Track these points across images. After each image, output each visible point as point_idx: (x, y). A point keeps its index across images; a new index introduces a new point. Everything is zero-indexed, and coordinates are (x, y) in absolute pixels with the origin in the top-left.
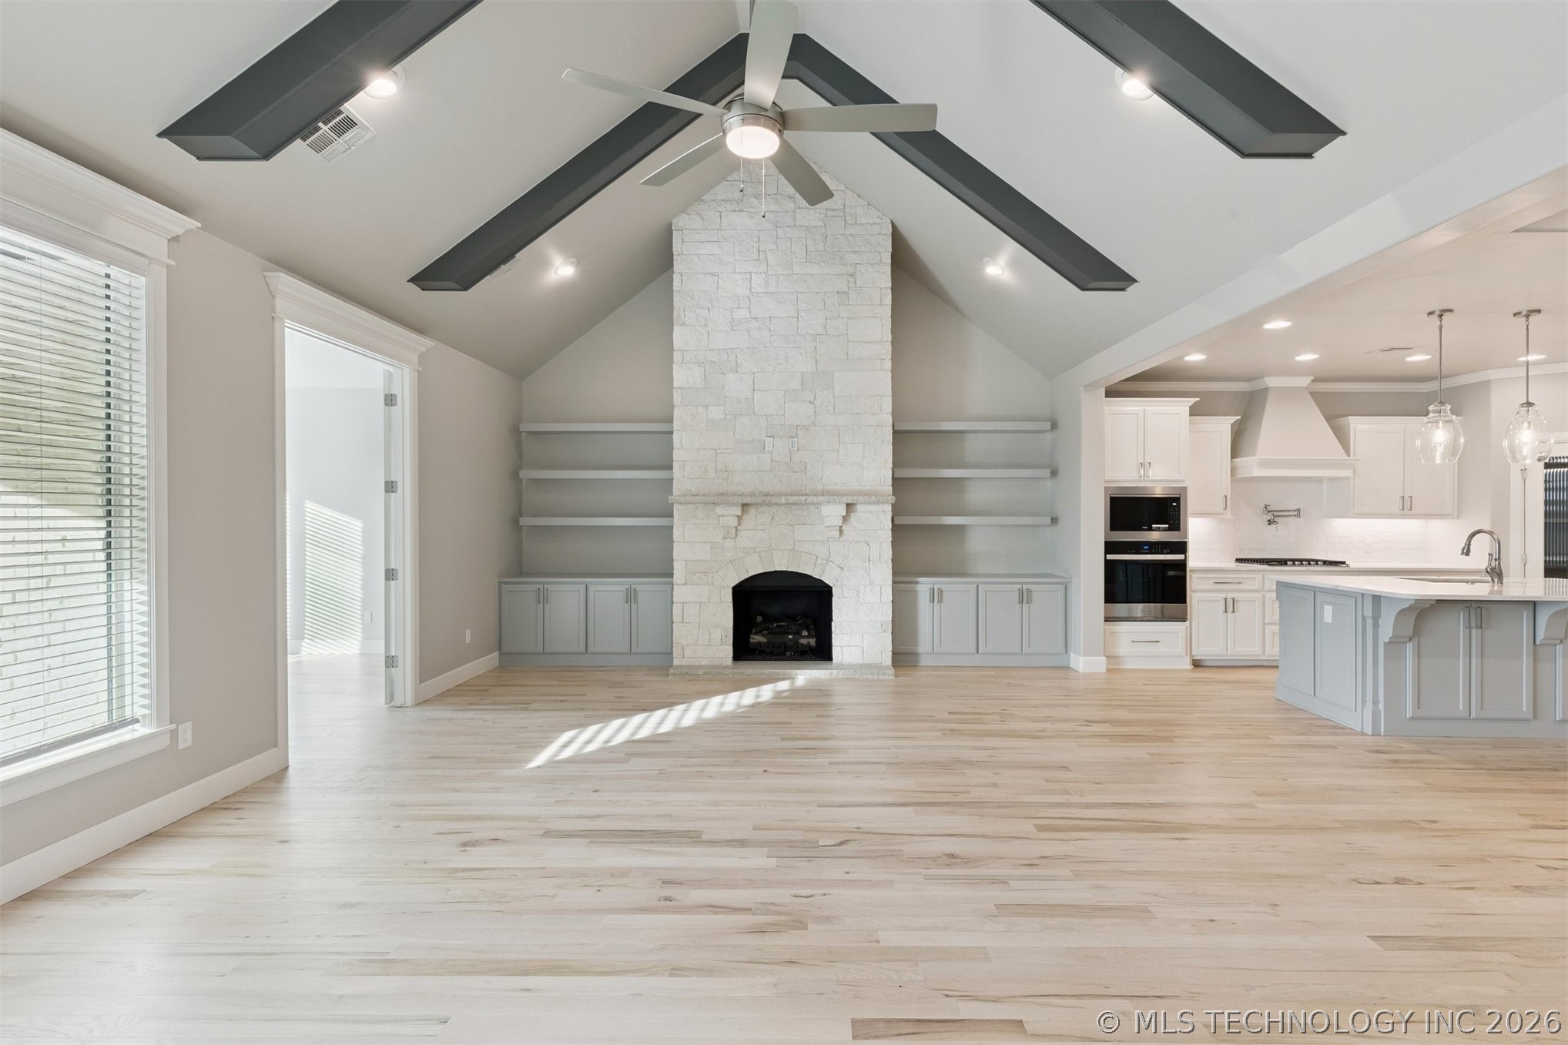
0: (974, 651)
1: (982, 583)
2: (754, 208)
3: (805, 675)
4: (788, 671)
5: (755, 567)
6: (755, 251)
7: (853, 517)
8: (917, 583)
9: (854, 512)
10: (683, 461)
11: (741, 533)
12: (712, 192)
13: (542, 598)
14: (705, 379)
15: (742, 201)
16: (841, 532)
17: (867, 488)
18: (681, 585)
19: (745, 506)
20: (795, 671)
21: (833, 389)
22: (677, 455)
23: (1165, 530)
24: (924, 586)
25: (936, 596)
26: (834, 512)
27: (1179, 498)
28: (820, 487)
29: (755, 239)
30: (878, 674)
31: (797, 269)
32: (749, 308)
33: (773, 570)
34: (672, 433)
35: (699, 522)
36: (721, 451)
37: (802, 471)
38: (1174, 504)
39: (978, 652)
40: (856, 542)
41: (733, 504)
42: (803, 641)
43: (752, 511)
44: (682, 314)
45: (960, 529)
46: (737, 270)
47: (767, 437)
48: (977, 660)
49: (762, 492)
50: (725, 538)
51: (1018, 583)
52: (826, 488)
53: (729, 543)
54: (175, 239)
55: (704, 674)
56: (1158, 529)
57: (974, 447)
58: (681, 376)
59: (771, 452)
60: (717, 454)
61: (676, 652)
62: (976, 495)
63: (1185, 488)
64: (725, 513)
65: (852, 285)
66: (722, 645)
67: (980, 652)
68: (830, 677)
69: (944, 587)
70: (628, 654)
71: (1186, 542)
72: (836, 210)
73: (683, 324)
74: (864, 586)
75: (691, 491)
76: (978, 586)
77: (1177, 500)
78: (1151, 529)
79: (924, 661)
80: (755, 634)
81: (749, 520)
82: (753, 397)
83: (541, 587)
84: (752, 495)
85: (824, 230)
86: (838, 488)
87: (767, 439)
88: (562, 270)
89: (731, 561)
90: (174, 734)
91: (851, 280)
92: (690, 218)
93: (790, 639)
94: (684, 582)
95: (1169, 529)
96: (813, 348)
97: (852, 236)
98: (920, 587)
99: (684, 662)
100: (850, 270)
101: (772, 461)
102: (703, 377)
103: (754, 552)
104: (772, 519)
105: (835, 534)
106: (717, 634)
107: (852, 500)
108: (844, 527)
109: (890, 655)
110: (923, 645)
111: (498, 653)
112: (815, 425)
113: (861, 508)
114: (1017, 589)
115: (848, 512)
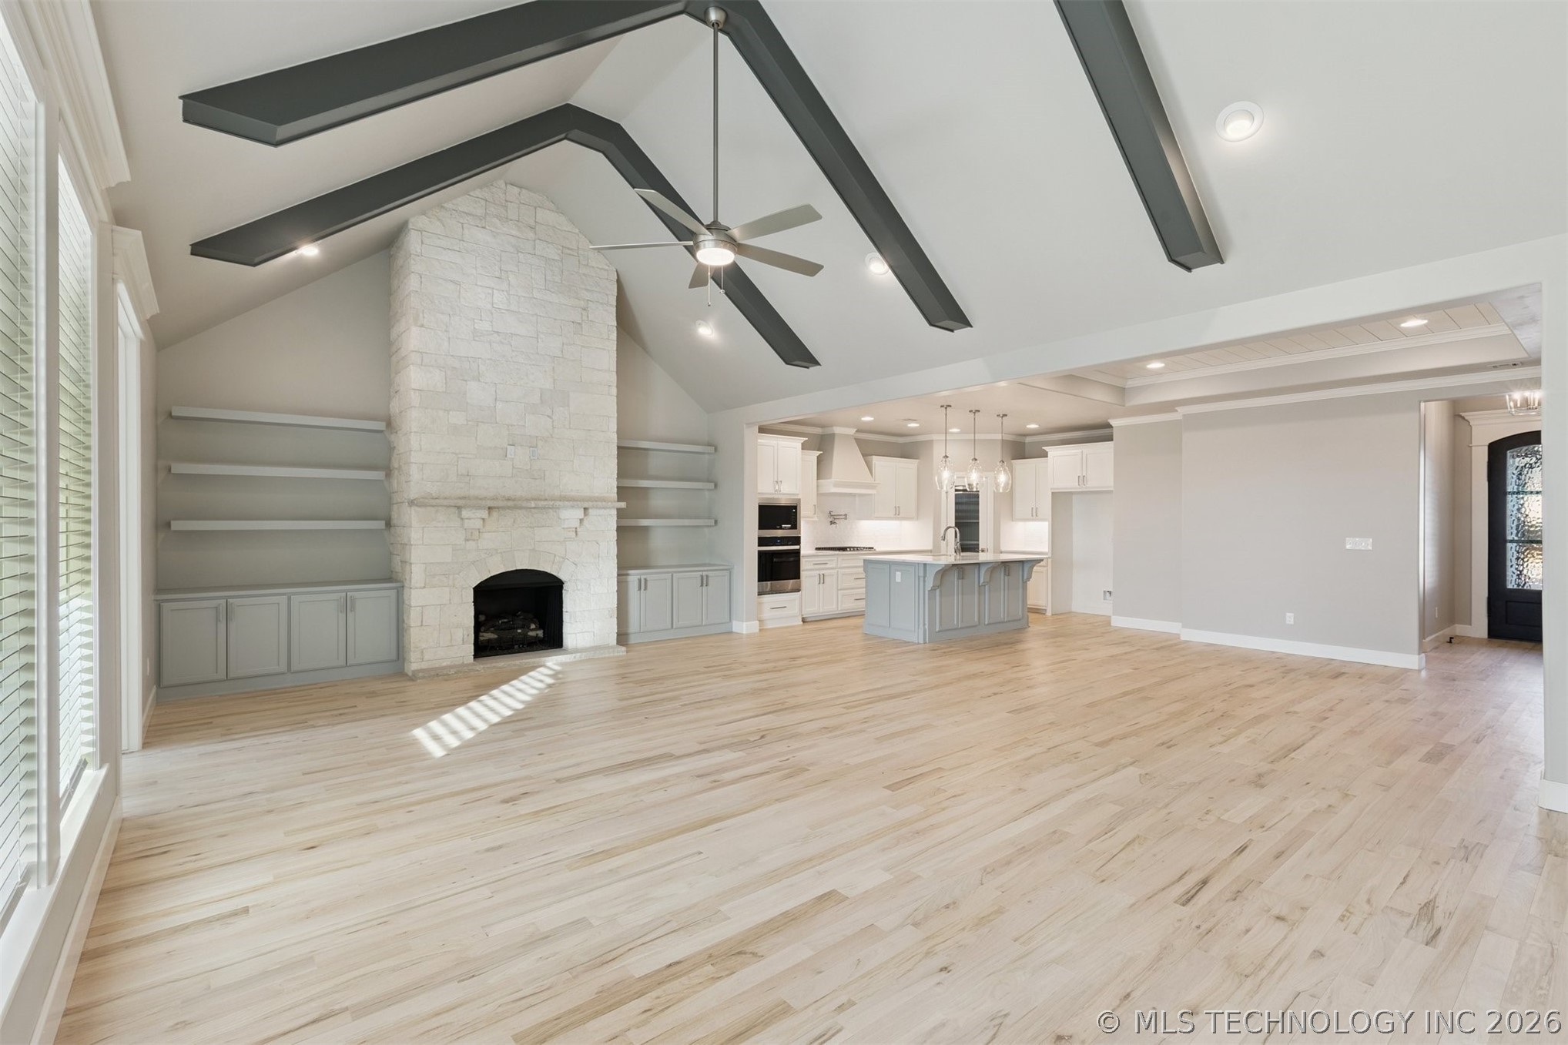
0: (670, 626)
1: (674, 572)
2: (496, 228)
3: (552, 661)
4: (538, 659)
5: (497, 567)
6: (497, 268)
7: (588, 520)
9: (589, 515)
10: (423, 464)
11: (483, 535)
12: (454, 201)
13: (225, 613)
14: (446, 384)
15: (485, 218)
16: (577, 532)
17: (597, 495)
18: (421, 588)
19: (490, 509)
20: (543, 659)
22: (415, 457)
23: (789, 529)
24: (634, 576)
25: (643, 585)
26: (574, 515)
27: (796, 507)
28: (557, 493)
29: (497, 258)
31: (537, 294)
32: (491, 322)
33: (514, 569)
35: (440, 525)
36: (462, 456)
37: (542, 478)
38: (794, 511)
39: (672, 627)
40: (589, 541)
41: (482, 507)
42: (531, 634)
43: (496, 514)
44: (421, 315)
45: (646, 529)
46: (479, 283)
47: (509, 445)
48: (672, 634)
49: (504, 497)
50: (467, 540)
51: (700, 571)
52: (567, 494)
53: (471, 545)
55: (456, 673)
56: (785, 528)
57: (655, 463)
59: (512, 459)
60: (458, 458)
62: (657, 502)
63: (800, 499)
64: (473, 516)
65: (585, 318)
66: (463, 644)
67: (674, 627)
68: (574, 660)
69: (649, 577)
70: (342, 667)
71: (800, 537)
72: (571, 249)
73: (422, 326)
74: (595, 579)
75: (430, 493)
76: (672, 575)
78: (781, 528)
79: (634, 640)
80: (484, 632)
81: (492, 522)
82: (495, 407)
83: (222, 601)
84: (494, 499)
85: (561, 264)
86: (573, 494)
87: (508, 447)
89: (473, 563)
91: (584, 313)
92: (430, 222)
93: (520, 633)
94: (423, 585)
97: (584, 274)
98: (632, 579)
99: (424, 665)
100: (583, 304)
101: (513, 467)
102: (444, 381)
103: (497, 553)
104: (514, 522)
105: (572, 535)
106: (459, 634)
107: (587, 505)
108: (579, 529)
109: (616, 636)
110: (632, 626)
111: (156, 688)
112: (552, 437)
113: (592, 512)
114: (700, 575)
115: (584, 515)
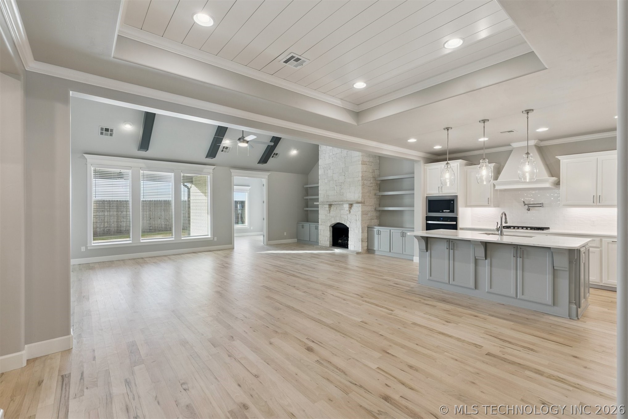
0: (389, 250)
1: (392, 229)
5: (333, 221)
7: (353, 208)
11: (331, 212)
13: (303, 227)
16: (350, 212)
17: (355, 199)
19: (330, 205)
21: (349, 171)
22: (320, 192)
23: (448, 212)
24: (376, 229)
25: (379, 233)
27: (454, 200)
33: (338, 222)
34: (319, 186)
35: (323, 209)
36: (327, 190)
37: (342, 195)
38: (452, 202)
39: (390, 252)
40: (353, 215)
41: (327, 204)
43: (333, 206)
48: (390, 254)
51: (401, 230)
53: (329, 214)
54: (214, 169)
55: (322, 247)
56: (446, 212)
58: (320, 172)
61: (319, 242)
63: (457, 196)
64: (326, 207)
66: (327, 241)
69: (381, 230)
70: (314, 242)
71: (457, 217)
74: (355, 228)
75: (321, 201)
76: (390, 230)
77: (453, 200)
78: (443, 212)
79: (377, 253)
80: (340, 240)
81: (332, 209)
82: (333, 176)
83: (303, 224)
84: (333, 202)
86: (349, 199)
87: (335, 186)
88: (294, 152)
89: (329, 219)
90: (214, 238)
94: (321, 224)
95: (450, 212)
96: (344, 160)
101: (337, 193)
103: (334, 217)
104: (336, 208)
105: (348, 212)
106: (326, 238)
107: (351, 203)
108: (351, 211)
109: (362, 249)
110: (376, 248)
111: (296, 239)
112: (345, 182)
113: (354, 205)
114: (400, 232)
115: (351, 206)
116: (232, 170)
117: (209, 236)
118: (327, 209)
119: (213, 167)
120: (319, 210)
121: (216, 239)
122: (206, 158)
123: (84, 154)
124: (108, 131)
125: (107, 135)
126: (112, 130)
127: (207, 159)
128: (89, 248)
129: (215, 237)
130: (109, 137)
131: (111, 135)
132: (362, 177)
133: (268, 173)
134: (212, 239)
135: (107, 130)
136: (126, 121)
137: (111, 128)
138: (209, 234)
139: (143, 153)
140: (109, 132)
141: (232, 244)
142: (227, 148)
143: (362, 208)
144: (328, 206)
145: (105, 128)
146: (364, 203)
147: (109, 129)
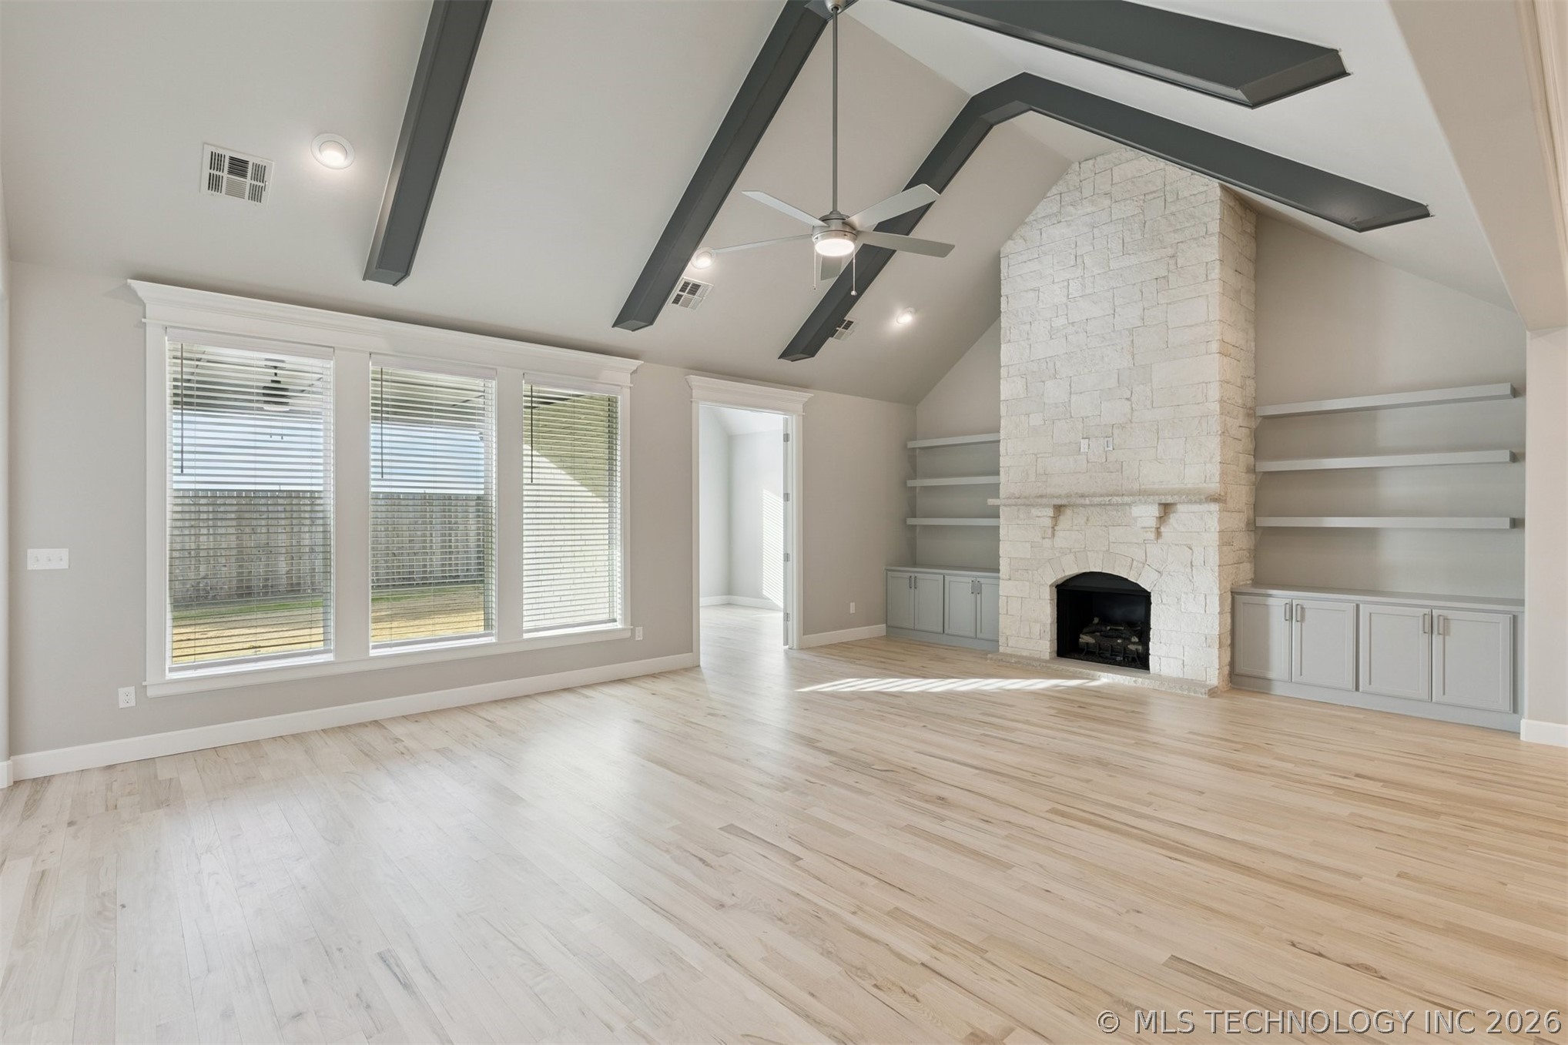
0: (1351, 685)
1: (1365, 602)
2: (1072, 216)
3: (1107, 678)
5: (1072, 570)
6: (1073, 257)
7: (1173, 519)
8: (1270, 596)
9: (1174, 512)
10: (1008, 467)
11: (1059, 534)
12: (1034, 212)
13: (913, 583)
14: (1026, 389)
15: (1060, 213)
16: (1158, 534)
17: (1189, 486)
18: (1006, 580)
19: (1059, 509)
20: (1099, 673)
21: (1151, 382)
22: (1004, 462)
24: (1278, 600)
25: (1294, 614)
26: (1148, 513)
28: (1136, 487)
29: (1073, 246)
30: (1189, 690)
31: (1113, 265)
32: (1067, 315)
33: (1088, 571)
34: (999, 441)
35: (1020, 522)
36: (1040, 455)
37: (1118, 471)
39: (1357, 689)
40: (1176, 545)
41: (1045, 506)
43: (1068, 512)
44: (1008, 332)
45: (1371, 533)
46: (1056, 280)
47: (1083, 438)
48: (1356, 700)
49: (1077, 493)
50: (1044, 538)
51: (1422, 606)
52: (1143, 487)
53: (1047, 543)
54: (635, 372)
55: (1016, 663)
57: (1388, 428)
58: (1008, 389)
59: (1086, 454)
60: (1037, 458)
61: (1002, 640)
62: (1394, 489)
64: (1039, 514)
65: (1172, 267)
66: (1040, 639)
67: (1361, 689)
68: (1135, 685)
69: (1307, 604)
70: (971, 638)
72: (1155, 192)
73: (1009, 341)
74: (1186, 593)
75: (1014, 494)
76: (1358, 606)
79: (1279, 689)
80: (1085, 634)
81: (1065, 520)
82: (1070, 401)
83: (912, 575)
84: (1068, 496)
85: (1142, 217)
86: (1156, 486)
87: (1082, 441)
88: (903, 320)
89: (1049, 560)
90: (633, 631)
91: (1172, 262)
92: (1014, 243)
94: (1008, 577)
96: (1130, 343)
97: (1173, 214)
98: (1271, 601)
99: (1009, 651)
100: (1170, 251)
101: (1088, 462)
102: (1025, 387)
103: (1071, 552)
104: (1087, 520)
105: (1152, 536)
106: (1037, 628)
107: (1170, 500)
108: (1162, 529)
109: (1219, 673)
110: (1277, 668)
111: (884, 625)
112: (1131, 422)
113: (1179, 507)
114: (1422, 614)
115: (1166, 513)
116: (696, 380)
117: (618, 625)
118: (1048, 522)
119: (634, 364)
120: (999, 527)
121: (639, 634)
122: (614, 326)
123: (129, 281)
124: (244, 176)
125: (235, 192)
126: (260, 173)
127: (615, 328)
128: (151, 692)
129: (637, 628)
130: (245, 204)
131: (256, 195)
132: (1222, 401)
133: (805, 396)
134: (628, 634)
135: (238, 167)
136: (328, 132)
137: (258, 161)
138: (618, 617)
139: (381, 293)
140: (248, 181)
141: (692, 651)
142: (695, 288)
143: (1220, 521)
144: (1050, 512)
145: (232, 158)
146: (1225, 501)
147: (246, 162)
